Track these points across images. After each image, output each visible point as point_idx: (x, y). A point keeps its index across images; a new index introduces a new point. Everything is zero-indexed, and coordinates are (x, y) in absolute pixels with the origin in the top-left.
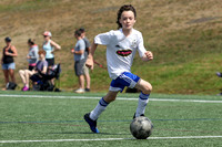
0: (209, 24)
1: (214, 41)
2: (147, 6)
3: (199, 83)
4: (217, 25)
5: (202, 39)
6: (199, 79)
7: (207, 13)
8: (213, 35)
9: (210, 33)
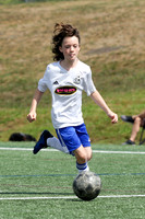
0: (113, 55)
1: (119, 77)
2: (35, 32)
3: (100, 128)
4: (123, 56)
5: (104, 73)
6: (99, 123)
7: (110, 41)
8: (117, 69)
9: (114, 65)
